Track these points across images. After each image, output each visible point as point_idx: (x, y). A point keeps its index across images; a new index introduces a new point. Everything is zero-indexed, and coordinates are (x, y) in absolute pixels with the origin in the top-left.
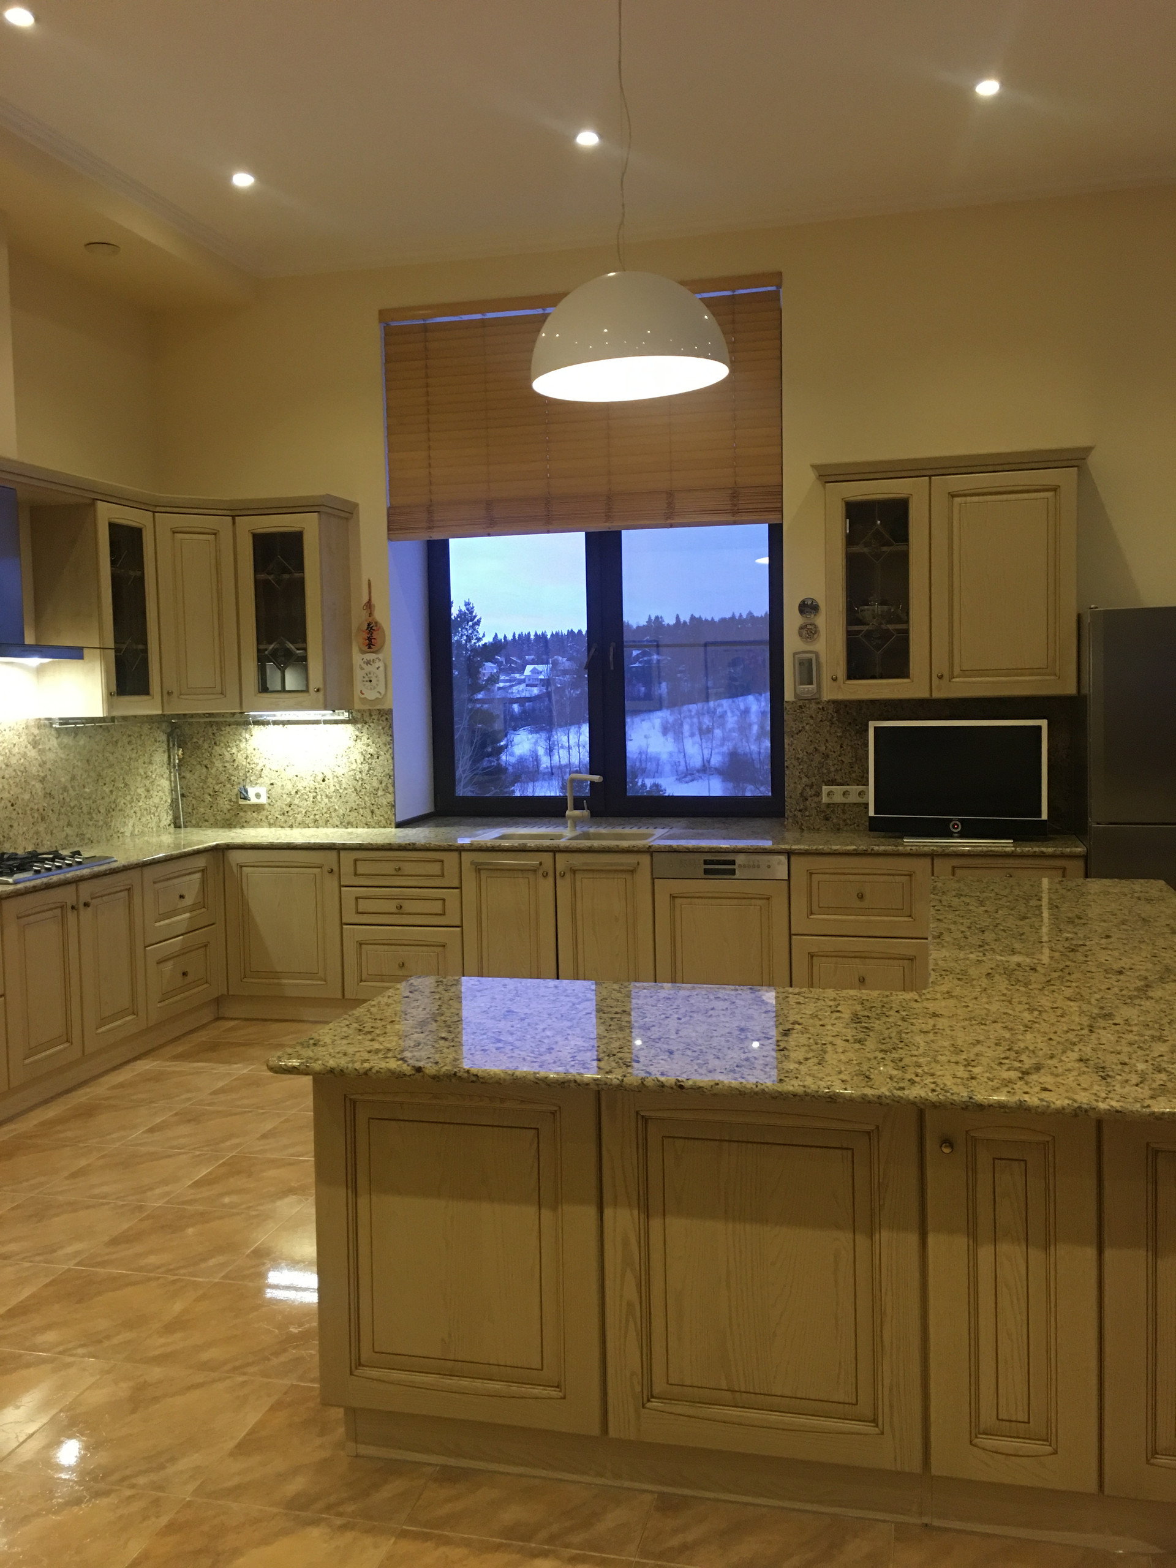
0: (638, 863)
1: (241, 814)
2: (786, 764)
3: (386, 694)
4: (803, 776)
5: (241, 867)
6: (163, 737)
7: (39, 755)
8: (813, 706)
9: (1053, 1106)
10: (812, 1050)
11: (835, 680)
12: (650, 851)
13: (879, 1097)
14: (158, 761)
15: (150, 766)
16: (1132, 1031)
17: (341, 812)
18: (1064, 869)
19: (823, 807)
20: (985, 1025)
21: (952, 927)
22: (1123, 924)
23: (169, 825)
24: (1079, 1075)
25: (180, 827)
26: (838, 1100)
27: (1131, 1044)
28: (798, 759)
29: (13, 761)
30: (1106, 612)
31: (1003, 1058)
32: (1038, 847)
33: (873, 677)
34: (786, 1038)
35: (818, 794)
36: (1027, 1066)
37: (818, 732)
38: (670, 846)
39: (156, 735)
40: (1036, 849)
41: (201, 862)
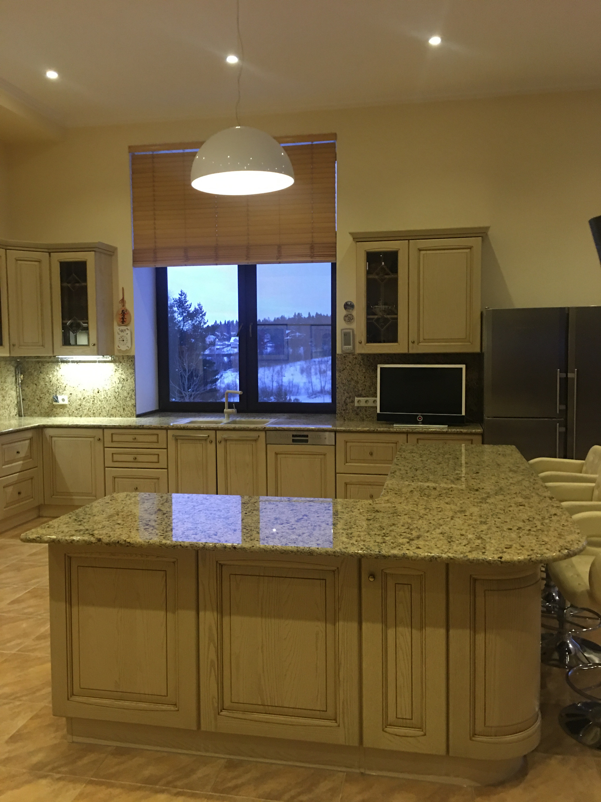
0: (259, 436)
1: (54, 409)
2: (337, 386)
3: (131, 348)
4: (345, 392)
5: (52, 437)
6: (13, 369)
8: (351, 356)
9: (420, 556)
10: (308, 529)
11: (360, 343)
12: (265, 430)
13: (334, 552)
14: (9, 381)
15: (5, 384)
16: (472, 519)
17: (107, 409)
18: (472, 440)
19: (355, 408)
20: (400, 516)
21: (402, 468)
22: (487, 466)
23: (16, 415)
24: (438, 541)
25: (21, 416)
26: (314, 554)
27: (469, 525)
28: (343, 383)
30: (493, 310)
31: (404, 532)
32: (459, 429)
33: (380, 342)
34: (297, 523)
35: (353, 402)
36: (413, 536)
37: (353, 370)
38: (275, 428)
39: (8, 367)
40: (458, 430)
41: (29, 434)
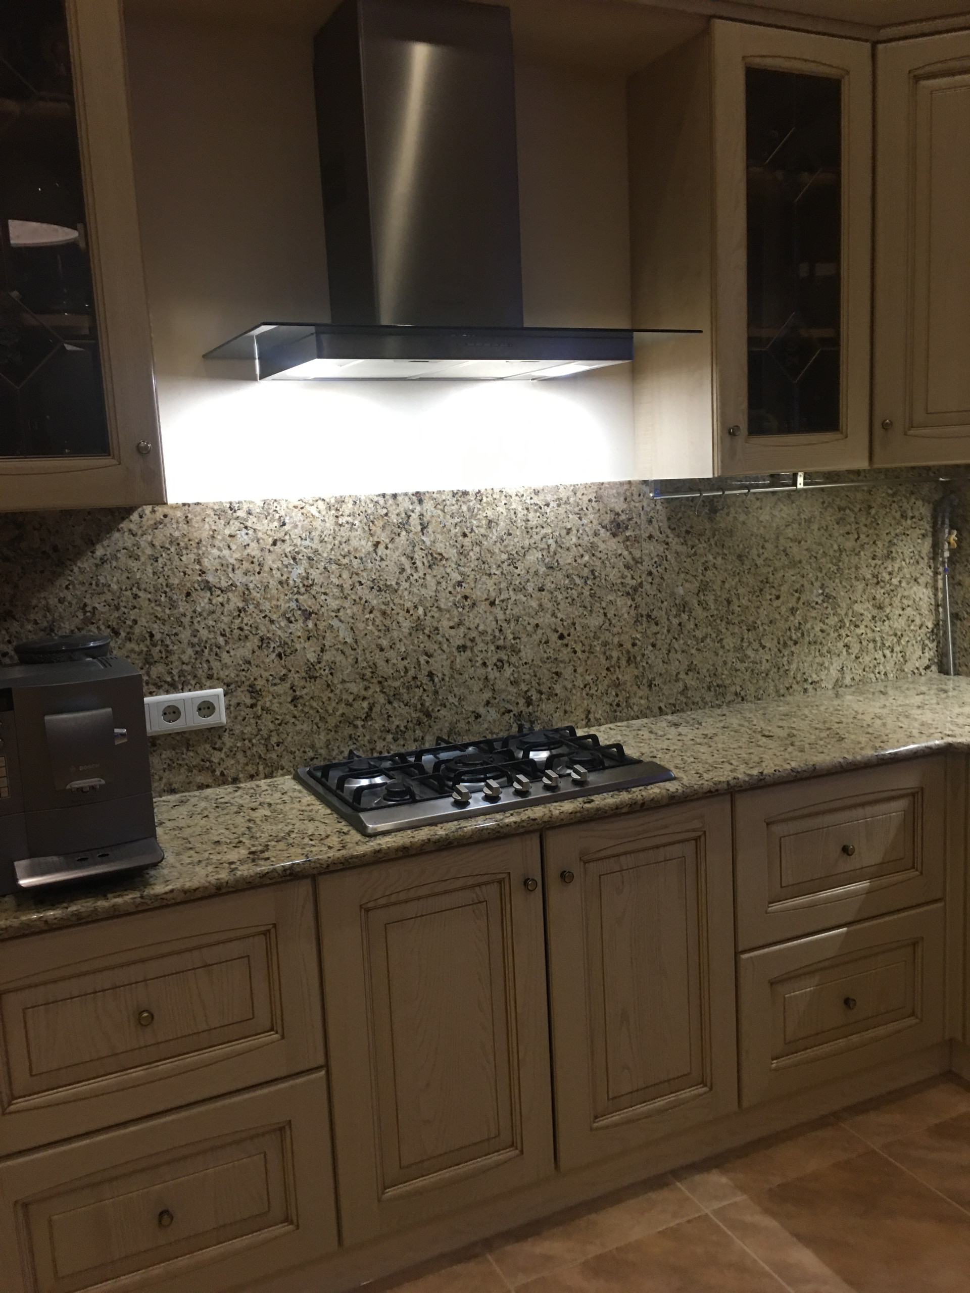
6: (925, 510)
7: (627, 548)
14: (907, 553)
23: (927, 668)
25: (947, 673)
29: (566, 559)
39: (906, 505)
41: (907, 778)
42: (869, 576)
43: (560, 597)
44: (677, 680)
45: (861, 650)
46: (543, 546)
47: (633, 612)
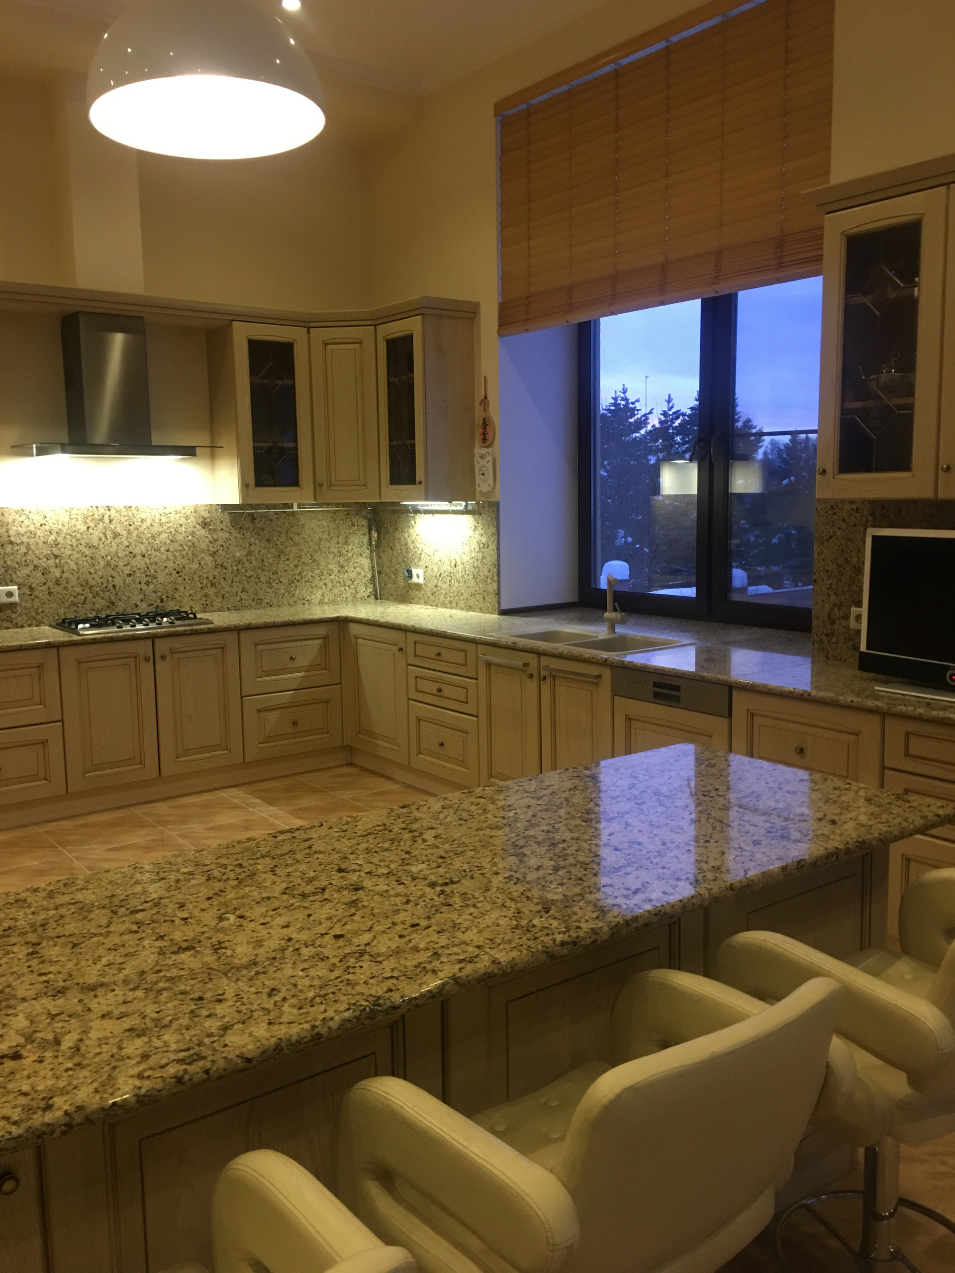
0: (599, 676)
3: (494, 487)
4: (831, 593)
5: (357, 638)
6: (364, 522)
7: (210, 534)
12: (609, 665)
15: (346, 546)
17: (465, 596)
19: (852, 634)
23: (368, 596)
25: (377, 599)
28: (827, 571)
29: (180, 538)
35: (847, 617)
37: (849, 540)
39: (354, 520)
42: (336, 552)
43: (177, 554)
44: (237, 595)
45: (333, 586)
46: (168, 531)
47: (214, 563)
